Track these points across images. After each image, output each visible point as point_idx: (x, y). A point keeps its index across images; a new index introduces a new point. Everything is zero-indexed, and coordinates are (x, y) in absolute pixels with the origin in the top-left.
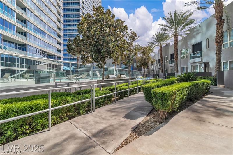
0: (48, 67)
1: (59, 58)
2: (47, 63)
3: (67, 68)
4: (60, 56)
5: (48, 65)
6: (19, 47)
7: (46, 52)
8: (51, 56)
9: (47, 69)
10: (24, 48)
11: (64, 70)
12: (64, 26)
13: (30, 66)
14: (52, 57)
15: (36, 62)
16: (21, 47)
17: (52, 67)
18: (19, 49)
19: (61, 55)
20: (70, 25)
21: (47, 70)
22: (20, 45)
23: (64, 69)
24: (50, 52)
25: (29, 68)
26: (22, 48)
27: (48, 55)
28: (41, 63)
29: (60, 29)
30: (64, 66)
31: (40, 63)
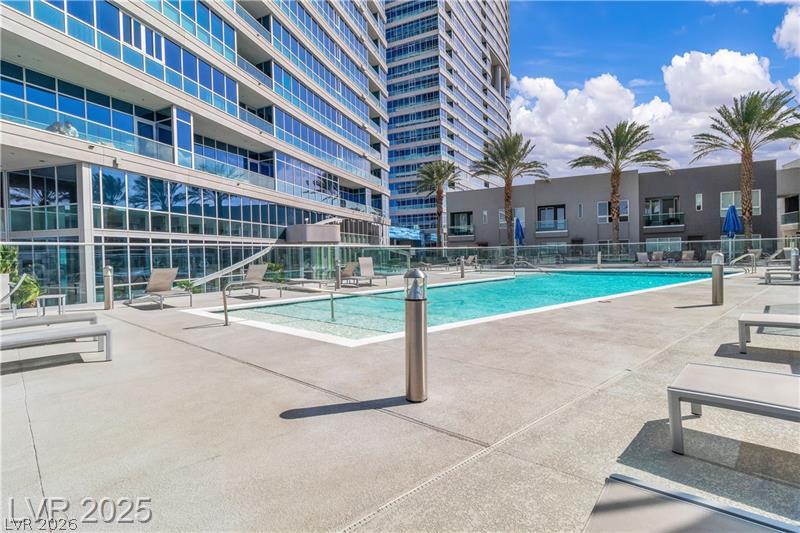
0: (342, 230)
1: (377, 198)
2: (339, 217)
3: (402, 232)
4: (378, 190)
5: (341, 224)
6: (251, 163)
7: (336, 178)
8: (351, 191)
9: (339, 239)
10: (268, 165)
11: (392, 241)
12: (391, 105)
13: (286, 229)
14: (354, 194)
15: (307, 213)
16: (258, 162)
17: (356, 232)
18: (254, 168)
19: (382, 186)
20: (406, 101)
21: (341, 245)
22: (254, 156)
23: (393, 235)
24: (348, 178)
25: (283, 236)
26: (262, 167)
27: (341, 188)
28: (321, 216)
29: (378, 92)
30: (392, 224)
31: (316, 217)
